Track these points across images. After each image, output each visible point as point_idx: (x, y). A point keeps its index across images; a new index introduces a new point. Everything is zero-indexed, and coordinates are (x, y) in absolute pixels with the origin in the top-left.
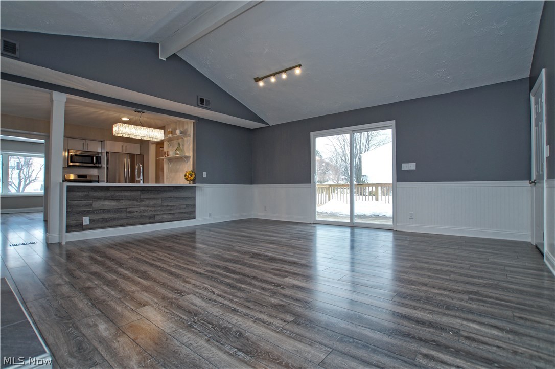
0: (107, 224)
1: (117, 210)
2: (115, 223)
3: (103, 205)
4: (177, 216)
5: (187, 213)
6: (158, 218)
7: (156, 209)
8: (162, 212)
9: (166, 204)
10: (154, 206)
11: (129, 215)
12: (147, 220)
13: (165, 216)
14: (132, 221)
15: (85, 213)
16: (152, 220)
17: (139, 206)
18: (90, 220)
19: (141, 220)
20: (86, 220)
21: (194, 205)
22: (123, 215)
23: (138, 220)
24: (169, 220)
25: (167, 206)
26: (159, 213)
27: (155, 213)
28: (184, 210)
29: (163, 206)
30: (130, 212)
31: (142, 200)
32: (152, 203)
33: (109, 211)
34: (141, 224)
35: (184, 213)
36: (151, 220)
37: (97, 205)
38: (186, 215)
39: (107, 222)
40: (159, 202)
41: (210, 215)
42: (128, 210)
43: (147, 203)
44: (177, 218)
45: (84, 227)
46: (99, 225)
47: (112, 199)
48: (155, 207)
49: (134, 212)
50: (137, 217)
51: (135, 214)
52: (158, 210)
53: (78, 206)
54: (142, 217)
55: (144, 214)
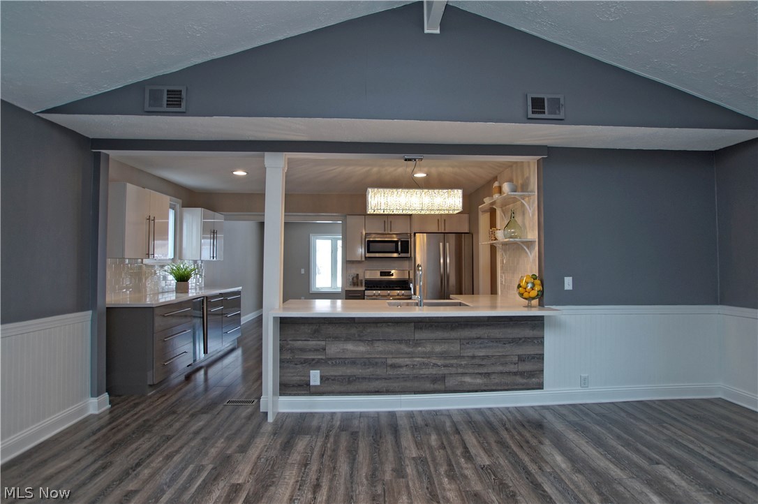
0: (351, 388)
1: (368, 362)
2: (364, 386)
3: (344, 351)
4: (496, 379)
5: (522, 374)
6: (451, 382)
7: (447, 362)
8: (460, 370)
9: (469, 353)
10: (443, 355)
11: (391, 372)
12: (428, 386)
13: (468, 379)
14: (395, 385)
15: (314, 364)
16: (438, 384)
17: (411, 355)
18: (322, 378)
19: (416, 384)
20: (315, 377)
21: (540, 358)
22: (380, 371)
23: (408, 384)
24: (476, 388)
25: (473, 357)
26: (453, 370)
27: (445, 371)
28: (513, 368)
29: (463, 357)
30: (393, 366)
31: (417, 343)
32: (438, 349)
33: (353, 362)
34: (416, 392)
35: (515, 374)
36: (437, 386)
37: (334, 349)
38: (519, 380)
39: (350, 382)
40: (455, 348)
41: (584, 382)
42: (389, 362)
43: (428, 348)
44: (497, 384)
45: (312, 390)
46: (336, 387)
47: (360, 339)
48: (445, 358)
49: (400, 367)
50: (406, 378)
51: (404, 371)
52: (452, 366)
53: (303, 350)
54: (416, 378)
55: (421, 372)
